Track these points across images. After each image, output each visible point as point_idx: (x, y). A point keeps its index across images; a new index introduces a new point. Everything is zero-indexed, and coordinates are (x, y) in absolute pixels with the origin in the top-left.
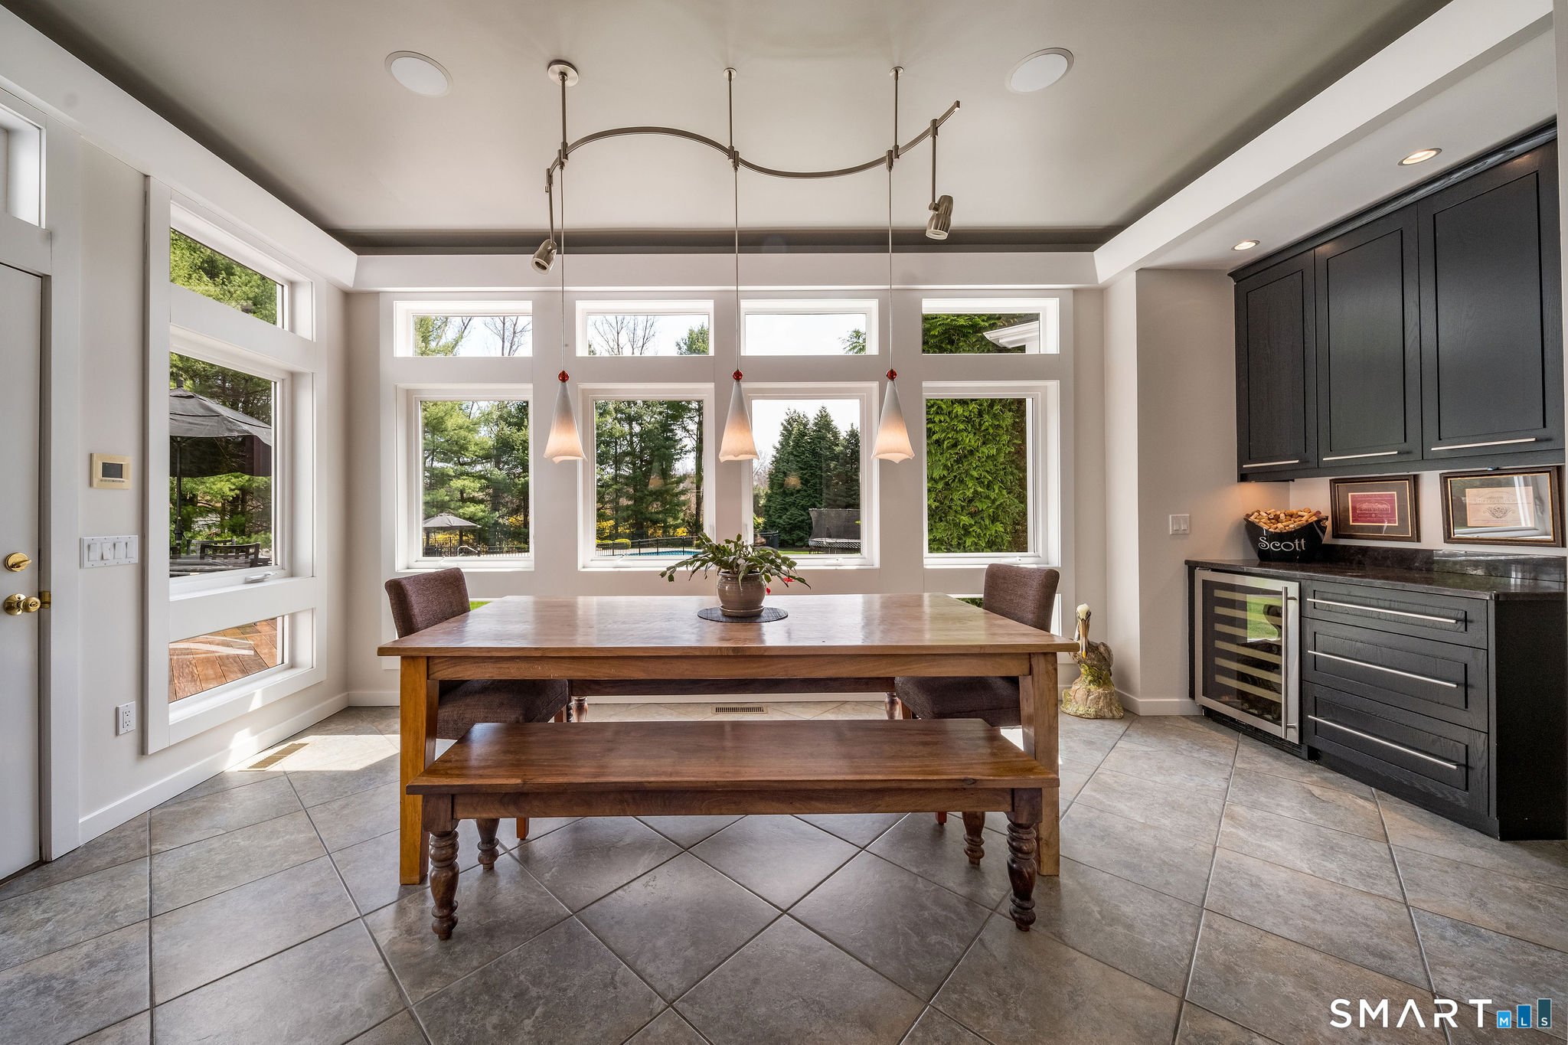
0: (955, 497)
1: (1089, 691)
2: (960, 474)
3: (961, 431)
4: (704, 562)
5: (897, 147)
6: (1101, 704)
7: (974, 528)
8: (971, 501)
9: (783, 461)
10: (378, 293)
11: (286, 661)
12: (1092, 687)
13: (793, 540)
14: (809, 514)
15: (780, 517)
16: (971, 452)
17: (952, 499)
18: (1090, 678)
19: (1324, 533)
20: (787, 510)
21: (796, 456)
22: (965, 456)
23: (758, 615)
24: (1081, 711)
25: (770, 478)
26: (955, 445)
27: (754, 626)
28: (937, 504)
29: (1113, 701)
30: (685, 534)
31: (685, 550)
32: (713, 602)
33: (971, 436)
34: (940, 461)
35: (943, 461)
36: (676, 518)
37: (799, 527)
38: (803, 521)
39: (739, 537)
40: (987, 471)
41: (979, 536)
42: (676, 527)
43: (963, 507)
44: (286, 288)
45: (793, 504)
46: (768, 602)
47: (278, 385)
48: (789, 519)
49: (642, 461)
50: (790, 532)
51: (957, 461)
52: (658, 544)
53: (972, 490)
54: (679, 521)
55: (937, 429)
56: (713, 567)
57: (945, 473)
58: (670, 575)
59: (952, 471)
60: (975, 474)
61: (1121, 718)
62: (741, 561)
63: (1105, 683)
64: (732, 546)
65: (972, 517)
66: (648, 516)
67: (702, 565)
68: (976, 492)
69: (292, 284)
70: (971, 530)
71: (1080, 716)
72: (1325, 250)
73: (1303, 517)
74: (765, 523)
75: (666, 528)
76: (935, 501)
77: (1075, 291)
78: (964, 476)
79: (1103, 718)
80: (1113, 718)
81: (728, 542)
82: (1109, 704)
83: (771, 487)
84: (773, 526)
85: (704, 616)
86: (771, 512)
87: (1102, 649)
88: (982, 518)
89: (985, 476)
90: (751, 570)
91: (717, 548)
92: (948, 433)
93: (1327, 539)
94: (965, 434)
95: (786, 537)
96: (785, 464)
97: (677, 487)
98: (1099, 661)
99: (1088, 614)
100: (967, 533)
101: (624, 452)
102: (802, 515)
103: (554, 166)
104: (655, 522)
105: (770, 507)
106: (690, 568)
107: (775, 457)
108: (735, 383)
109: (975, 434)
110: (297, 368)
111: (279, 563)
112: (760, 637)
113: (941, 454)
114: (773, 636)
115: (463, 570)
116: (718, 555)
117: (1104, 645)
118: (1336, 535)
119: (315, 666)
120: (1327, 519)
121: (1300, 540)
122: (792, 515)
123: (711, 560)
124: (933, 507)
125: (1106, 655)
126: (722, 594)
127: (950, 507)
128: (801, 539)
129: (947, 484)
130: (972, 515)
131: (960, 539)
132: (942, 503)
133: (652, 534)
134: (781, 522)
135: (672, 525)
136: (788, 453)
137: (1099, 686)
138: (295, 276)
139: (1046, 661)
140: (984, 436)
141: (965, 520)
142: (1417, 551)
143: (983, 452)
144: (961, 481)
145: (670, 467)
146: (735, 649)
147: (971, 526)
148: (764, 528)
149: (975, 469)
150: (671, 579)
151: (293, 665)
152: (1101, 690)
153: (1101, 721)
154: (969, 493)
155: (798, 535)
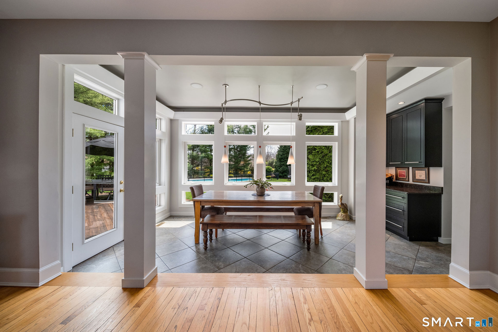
0: (322, 166)
1: (342, 214)
2: (323, 160)
3: (324, 149)
4: (253, 184)
5: (292, 102)
6: (344, 217)
7: (327, 175)
8: (326, 168)
9: (280, 151)
10: (178, 120)
11: (159, 204)
12: (343, 213)
13: (283, 176)
14: (288, 168)
15: (279, 169)
16: (326, 155)
17: (321, 167)
18: (342, 211)
19: (393, 179)
20: (282, 167)
21: (284, 150)
22: (325, 156)
23: (264, 195)
24: (340, 218)
25: (277, 157)
26: (322, 153)
27: (263, 197)
28: (317, 168)
29: (347, 217)
30: (250, 173)
31: (250, 178)
32: (255, 192)
33: (326, 150)
34: (318, 157)
35: (319, 157)
36: (247, 168)
37: (285, 171)
38: (286, 170)
39: (260, 179)
40: (330, 160)
41: (328, 177)
42: (248, 171)
43: (324, 169)
44: (159, 120)
45: (283, 165)
46: (266, 192)
47: (157, 142)
48: (282, 169)
49: (237, 151)
50: (282, 173)
51: (323, 157)
52: (242, 176)
53: (326, 165)
54: (248, 169)
55: (317, 148)
56: (255, 185)
57: (319, 160)
58: (246, 186)
59: (321, 160)
60: (327, 160)
61: (348, 220)
62: (260, 184)
63: (346, 213)
64: (259, 181)
65: (326, 172)
66: (239, 168)
67: (252, 185)
68: (327, 165)
69: (160, 119)
70: (326, 175)
71: (339, 220)
72: (395, 116)
73: (388, 175)
74: (275, 170)
75: (244, 172)
76: (316, 167)
77: (342, 121)
78: (324, 161)
79: (344, 220)
80: (347, 220)
81: (258, 180)
82: (346, 217)
83: (277, 159)
84: (277, 171)
85: (253, 195)
86: (277, 167)
87: (345, 205)
88: (329, 172)
89: (329, 161)
90: (262, 186)
91: (256, 181)
92: (320, 149)
93: (394, 180)
94: (325, 150)
95: (280, 175)
96: (281, 152)
97: (248, 158)
98: (344, 207)
99: (342, 197)
100: (325, 176)
101: (232, 148)
102: (286, 168)
103: (224, 103)
104: (241, 170)
105: (276, 165)
106: (250, 185)
107: (278, 150)
108: (259, 148)
109: (327, 150)
110: (161, 138)
111: (157, 182)
112: (265, 198)
113: (319, 155)
114: (267, 199)
115: (202, 184)
116: (256, 182)
117: (345, 204)
118: (396, 180)
119: (165, 206)
120: (394, 176)
121: (387, 181)
122: (283, 168)
123: (255, 183)
124: (316, 169)
125: (346, 206)
126: (257, 191)
127: (320, 169)
128: (286, 175)
129: (319, 163)
130: (326, 171)
131: (323, 178)
132: (318, 168)
133: (240, 173)
134: (280, 170)
135: (246, 171)
136: (282, 149)
137: (344, 213)
138: (161, 117)
139: (317, 204)
140: (330, 151)
141: (324, 173)
142: (408, 184)
143: (329, 155)
144: (323, 162)
145: (245, 153)
146: (258, 201)
147: (326, 174)
148: (275, 172)
149: (327, 159)
150: (246, 187)
151: (160, 206)
152: (344, 214)
153: (344, 221)
154: (325, 166)
155: (285, 174)
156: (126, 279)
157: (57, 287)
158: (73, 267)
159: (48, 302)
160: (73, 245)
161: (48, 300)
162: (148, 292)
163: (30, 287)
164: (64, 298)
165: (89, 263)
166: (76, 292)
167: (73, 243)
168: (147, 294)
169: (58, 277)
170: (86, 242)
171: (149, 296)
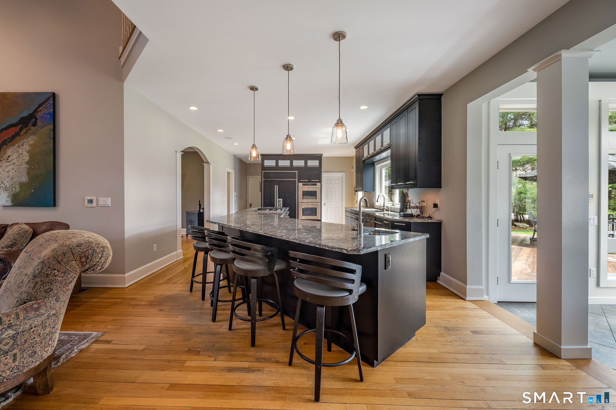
156: (538, 334)
157: (478, 307)
158: (498, 302)
159: (468, 313)
160: (498, 279)
161: (468, 312)
162: (564, 366)
163: (461, 297)
164: (479, 318)
165: (515, 307)
166: (490, 319)
167: (498, 277)
168: (562, 367)
169: (480, 301)
170: (512, 282)
171: (562, 369)
